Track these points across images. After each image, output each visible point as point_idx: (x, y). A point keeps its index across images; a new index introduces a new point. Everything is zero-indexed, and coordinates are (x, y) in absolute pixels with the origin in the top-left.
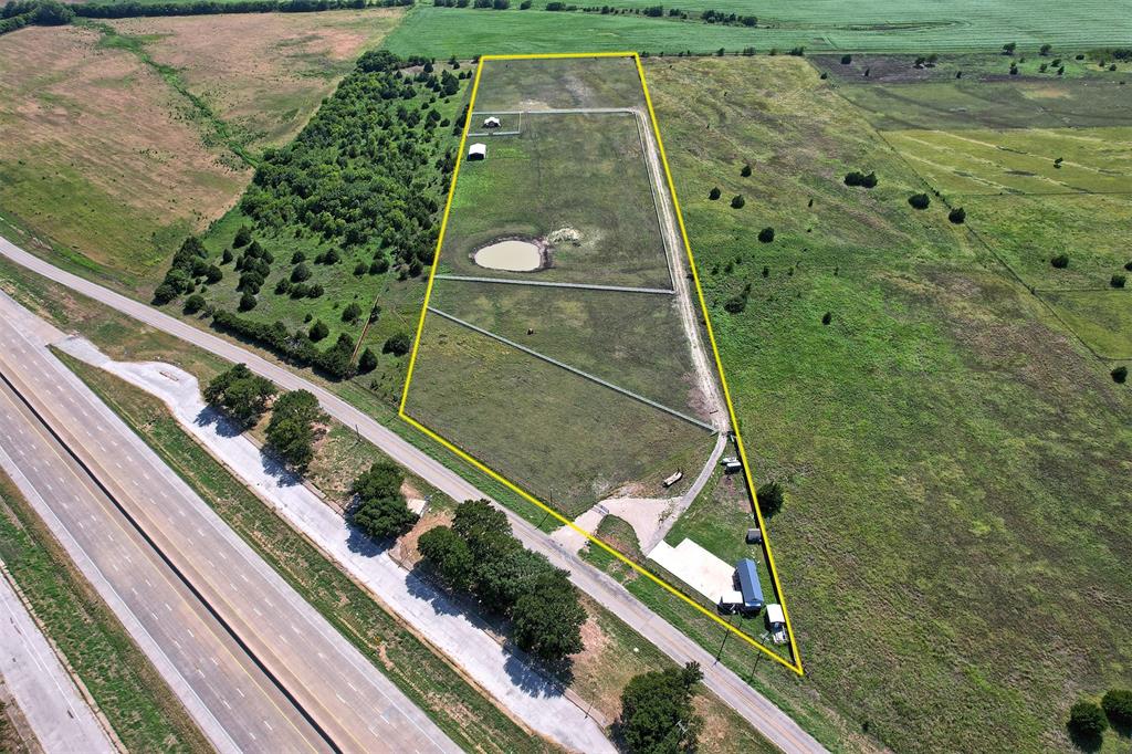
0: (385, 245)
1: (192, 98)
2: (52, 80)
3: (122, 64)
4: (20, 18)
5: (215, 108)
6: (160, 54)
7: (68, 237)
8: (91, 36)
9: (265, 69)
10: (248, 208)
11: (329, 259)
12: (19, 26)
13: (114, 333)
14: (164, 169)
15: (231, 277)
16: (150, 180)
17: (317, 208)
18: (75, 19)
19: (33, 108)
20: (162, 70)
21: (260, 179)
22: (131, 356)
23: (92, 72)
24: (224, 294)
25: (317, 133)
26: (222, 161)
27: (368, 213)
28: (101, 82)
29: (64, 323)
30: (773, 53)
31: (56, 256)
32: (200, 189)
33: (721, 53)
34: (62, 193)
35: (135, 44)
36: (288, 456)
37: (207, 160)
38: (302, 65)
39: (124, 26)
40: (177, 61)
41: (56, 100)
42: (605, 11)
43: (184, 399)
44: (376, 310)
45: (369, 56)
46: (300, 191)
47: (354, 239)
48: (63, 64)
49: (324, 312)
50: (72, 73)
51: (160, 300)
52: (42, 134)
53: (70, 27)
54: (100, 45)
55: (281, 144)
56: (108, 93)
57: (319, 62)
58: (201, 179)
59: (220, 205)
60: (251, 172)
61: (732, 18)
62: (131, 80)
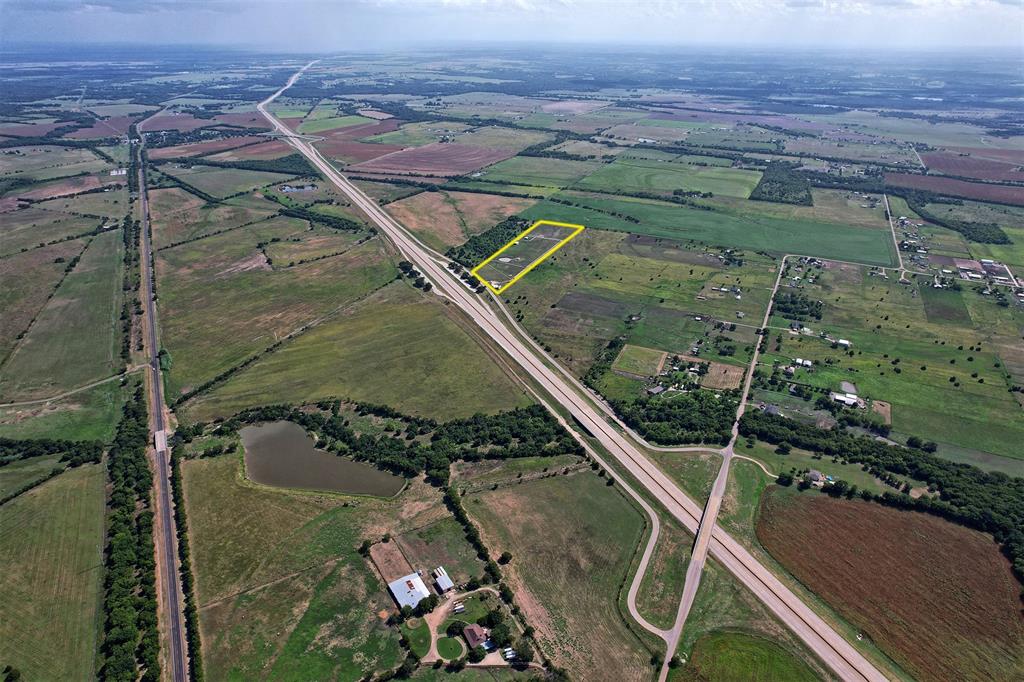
2: (432, 211)
3: (448, 208)
4: (426, 188)
5: (467, 224)
6: (460, 206)
8: (442, 197)
9: (485, 215)
10: (465, 245)
12: (424, 191)
13: (438, 258)
14: (452, 235)
15: (457, 255)
17: (478, 247)
18: (439, 190)
19: (426, 218)
20: (459, 211)
21: (470, 241)
22: (440, 260)
23: (441, 210)
24: (456, 256)
25: (487, 234)
26: (464, 236)
28: (443, 213)
32: (458, 241)
34: (432, 237)
35: (453, 202)
36: (457, 272)
37: (461, 236)
38: (495, 216)
39: (453, 195)
40: (463, 210)
41: (432, 217)
43: (446, 266)
44: (477, 262)
45: (512, 217)
46: (476, 244)
48: (434, 206)
49: (470, 261)
50: (436, 209)
51: (445, 255)
52: (429, 225)
53: (437, 193)
54: (445, 201)
55: (477, 235)
56: (443, 216)
57: (500, 215)
58: (458, 239)
59: (460, 244)
60: (469, 239)
62: (449, 214)
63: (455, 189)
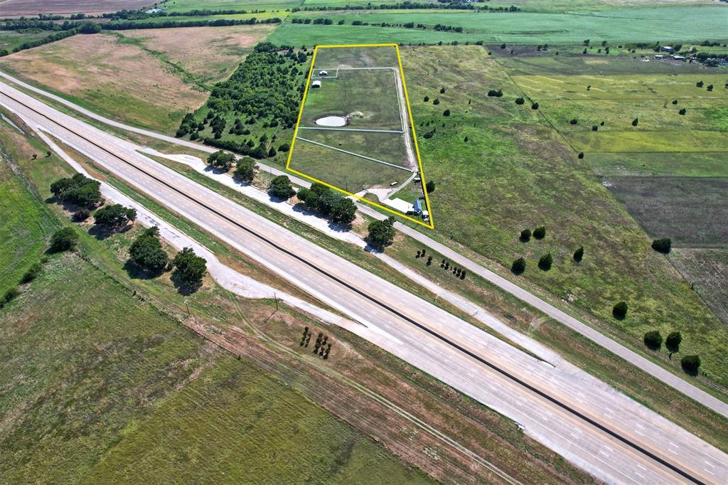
0: (276, 117)
1: (172, 64)
2: (99, 58)
3: (132, 51)
4: (74, 29)
5: (185, 68)
6: (151, 46)
7: (131, 116)
8: (112, 38)
9: (206, 51)
10: (211, 105)
11: (252, 122)
12: (74, 34)
13: (161, 146)
14: (167, 92)
15: (208, 128)
16: (161, 96)
17: (244, 104)
18: (102, 31)
19: (95, 69)
20: (153, 53)
21: (215, 94)
22: (171, 153)
23: (117, 54)
24: (207, 134)
25: (239, 77)
26: (193, 88)
27: (267, 104)
28: (124, 58)
29: (140, 144)
30: (467, 44)
31: (127, 122)
32: (186, 99)
33: (440, 44)
34: (122, 101)
35: (136, 42)
37: (187, 88)
38: (225, 50)
39: (128, 34)
40: (160, 49)
41: (105, 66)
42: (383, 25)
44: (274, 138)
45: (260, 45)
46: (235, 97)
47: (262, 115)
48: (102, 51)
50: (109, 54)
51: (179, 135)
52: (104, 80)
53: (100, 34)
54: (118, 42)
56: (130, 63)
57: (234, 49)
58: (185, 95)
59: (198, 104)
60: (209, 93)
61: (450, 28)
62: (139, 57)
63: (130, 27)
